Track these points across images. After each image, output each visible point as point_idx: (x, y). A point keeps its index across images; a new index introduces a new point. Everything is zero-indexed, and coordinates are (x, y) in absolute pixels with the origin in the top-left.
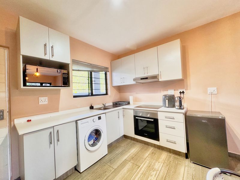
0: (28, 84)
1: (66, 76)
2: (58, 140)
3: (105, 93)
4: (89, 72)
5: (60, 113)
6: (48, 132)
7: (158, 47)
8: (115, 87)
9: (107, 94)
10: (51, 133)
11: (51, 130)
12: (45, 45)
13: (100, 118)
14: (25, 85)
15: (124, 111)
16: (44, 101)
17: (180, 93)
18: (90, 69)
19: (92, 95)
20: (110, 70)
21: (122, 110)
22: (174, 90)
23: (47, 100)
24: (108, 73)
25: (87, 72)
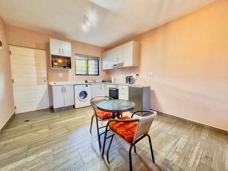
0: (53, 67)
1: (69, 63)
2: (65, 91)
3: (97, 74)
4: (87, 61)
5: (69, 82)
6: (61, 87)
7: (124, 45)
8: (104, 70)
9: (98, 75)
10: (62, 88)
11: (63, 86)
12: (60, 49)
13: (87, 86)
14: (52, 67)
15: (105, 85)
16: (61, 75)
17: (137, 75)
18: (87, 59)
19: (88, 75)
20: (100, 59)
21: (104, 84)
22: (134, 73)
23: (62, 75)
24: (100, 61)
25: (85, 61)
